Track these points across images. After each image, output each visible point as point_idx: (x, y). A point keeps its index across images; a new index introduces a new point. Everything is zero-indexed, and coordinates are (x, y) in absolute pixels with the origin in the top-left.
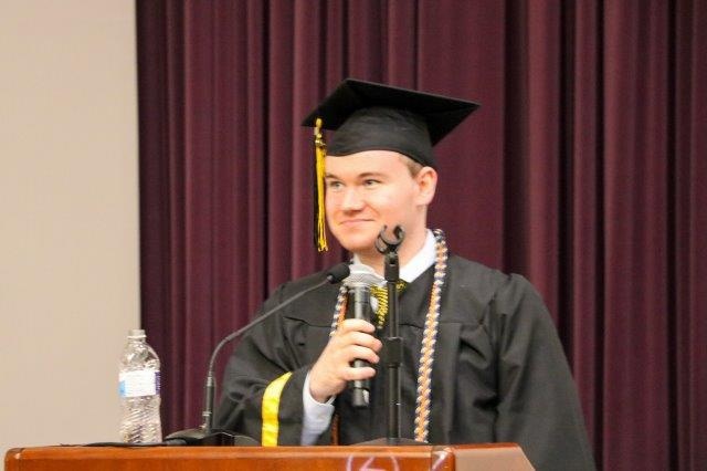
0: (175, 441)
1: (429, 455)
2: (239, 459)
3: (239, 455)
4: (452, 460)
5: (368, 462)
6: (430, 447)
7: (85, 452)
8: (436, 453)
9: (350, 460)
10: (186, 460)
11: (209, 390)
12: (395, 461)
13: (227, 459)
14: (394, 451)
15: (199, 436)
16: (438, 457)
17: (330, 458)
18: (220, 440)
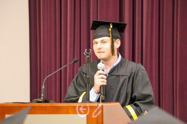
0: (35, 102)
1: (97, 105)
2: (50, 106)
3: (50, 105)
4: (102, 107)
5: (82, 107)
6: (97, 103)
7: (12, 104)
8: (99, 105)
9: (77, 107)
10: (37, 106)
11: (43, 89)
12: (88, 107)
13: (47, 106)
14: (88, 104)
15: (41, 100)
16: (99, 106)
17: (73, 106)
18: (46, 101)
